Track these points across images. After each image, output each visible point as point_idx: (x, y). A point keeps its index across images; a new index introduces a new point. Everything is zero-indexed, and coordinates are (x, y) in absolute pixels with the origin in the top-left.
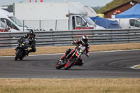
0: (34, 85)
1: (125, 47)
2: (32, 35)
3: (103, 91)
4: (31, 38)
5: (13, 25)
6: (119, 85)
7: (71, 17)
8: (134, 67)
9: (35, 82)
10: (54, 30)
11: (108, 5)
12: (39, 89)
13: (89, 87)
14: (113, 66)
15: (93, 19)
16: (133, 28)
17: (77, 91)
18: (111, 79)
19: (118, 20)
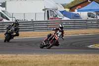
0: (20, 59)
1: (84, 32)
2: (16, 24)
3: (69, 63)
4: (16, 26)
5: (5, 17)
6: (80, 59)
7: (46, 11)
8: (90, 46)
9: (20, 57)
10: (34, 20)
11: (72, 2)
12: (23, 62)
13: (59, 61)
14: (76, 46)
15: (62, 12)
16: (90, 18)
17: (50, 64)
18: (74, 55)
19: (79, 13)
